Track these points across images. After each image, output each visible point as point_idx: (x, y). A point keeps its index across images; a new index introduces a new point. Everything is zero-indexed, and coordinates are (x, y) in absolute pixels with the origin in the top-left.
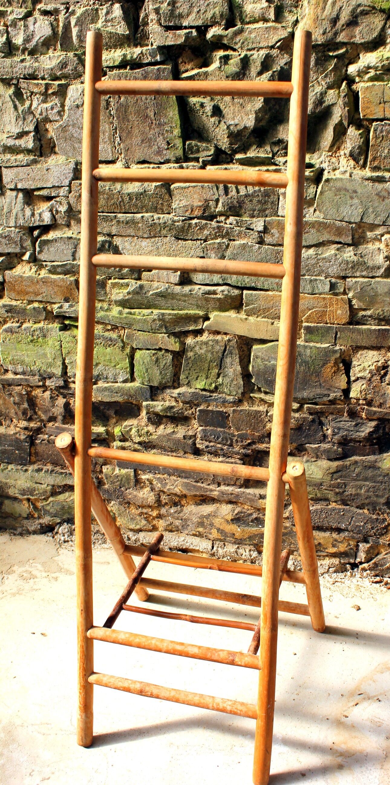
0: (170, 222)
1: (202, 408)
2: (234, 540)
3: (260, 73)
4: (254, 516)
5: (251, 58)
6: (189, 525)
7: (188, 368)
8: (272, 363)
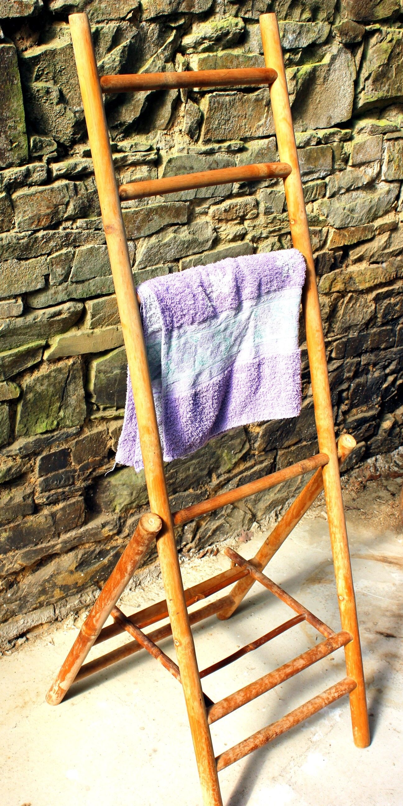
0: (15, 241)
1: (44, 454)
2: (76, 590)
3: (109, 50)
4: (98, 551)
5: (101, 32)
6: (28, 601)
7: (27, 414)
8: (114, 373)
